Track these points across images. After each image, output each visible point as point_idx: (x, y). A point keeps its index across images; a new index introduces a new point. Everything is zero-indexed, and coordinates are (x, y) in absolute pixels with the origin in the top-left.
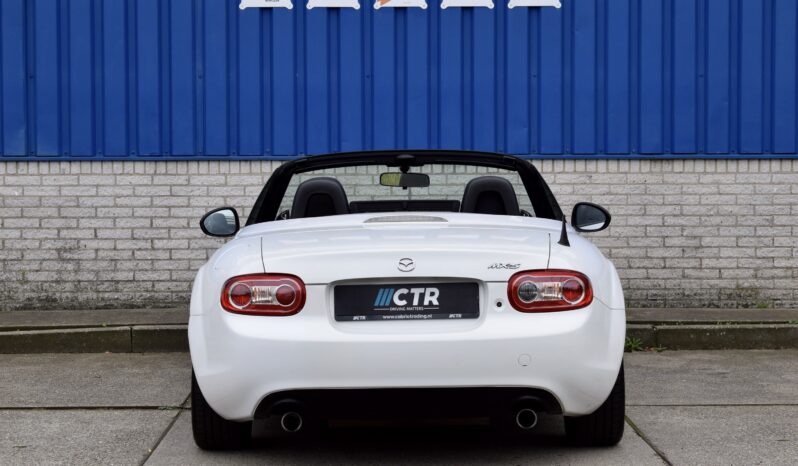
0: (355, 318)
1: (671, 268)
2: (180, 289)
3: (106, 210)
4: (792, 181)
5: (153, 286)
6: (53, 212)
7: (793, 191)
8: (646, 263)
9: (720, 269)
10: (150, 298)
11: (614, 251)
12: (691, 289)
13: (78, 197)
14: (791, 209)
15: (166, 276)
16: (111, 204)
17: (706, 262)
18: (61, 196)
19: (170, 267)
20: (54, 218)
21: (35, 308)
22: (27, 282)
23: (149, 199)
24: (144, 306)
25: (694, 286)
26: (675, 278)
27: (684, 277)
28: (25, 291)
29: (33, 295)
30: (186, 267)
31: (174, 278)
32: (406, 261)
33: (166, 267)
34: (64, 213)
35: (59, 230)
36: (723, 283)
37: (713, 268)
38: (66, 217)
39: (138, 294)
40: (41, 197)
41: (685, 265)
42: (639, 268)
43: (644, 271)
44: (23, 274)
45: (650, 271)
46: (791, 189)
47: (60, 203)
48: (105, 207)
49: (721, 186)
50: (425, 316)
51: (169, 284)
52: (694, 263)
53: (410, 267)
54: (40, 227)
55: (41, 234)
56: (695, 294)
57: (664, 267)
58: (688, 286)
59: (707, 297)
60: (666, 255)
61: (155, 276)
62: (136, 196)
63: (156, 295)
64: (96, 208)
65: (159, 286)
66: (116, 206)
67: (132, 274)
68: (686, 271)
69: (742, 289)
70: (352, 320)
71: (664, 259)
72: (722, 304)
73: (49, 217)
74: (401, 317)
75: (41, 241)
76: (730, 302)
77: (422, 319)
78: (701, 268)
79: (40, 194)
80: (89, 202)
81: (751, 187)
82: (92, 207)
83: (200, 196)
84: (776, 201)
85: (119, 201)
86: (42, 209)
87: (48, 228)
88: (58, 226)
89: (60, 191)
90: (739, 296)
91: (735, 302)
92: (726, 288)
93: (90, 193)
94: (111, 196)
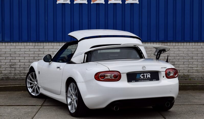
0: (132, 81)
3: (23, 55)
4: (197, 48)
6: (9, 55)
7: (198, 50)
9: (179, 70)
13: (15, 51)
14: (197, 55)
16: (24, 53)
18: (11, 51)
20: (9, 57)
21: (4, 80)
22: (2, 73)
23: (34, 52)
28: (1, 75)
29: (4, 76)
32: (144, 67)
34: (12, 55)
38: (12, 57)
40: (6, 51)
44: (1, 71)
47: (10, 53)
48: (22, 54)
49: (179, 49)
50: (148, 80)
53: (145, 68)
54: (5, 59)
55: (6, 61)
62: (30, 51)
64: (20, 54)
66: (25, 54)
69: (185, 75)
70: (132, 82)
72: (180, 79)
73: (8, 57)
74: (143, 81)
75: (6, 63)
77: (147, 81)
79: (5, 51)
80: (18, 53)
82: (19, 54)
83: (46, 51)
84: (194, 53)
85: (26, 53)
86: (6, 55)
87: (7, 59)
88: (10, 59)
89: (11, 50)
90: (184, 77)
91: (183, 79)
92: (181, 75)
93: (18, 51)
94: (24, 51)
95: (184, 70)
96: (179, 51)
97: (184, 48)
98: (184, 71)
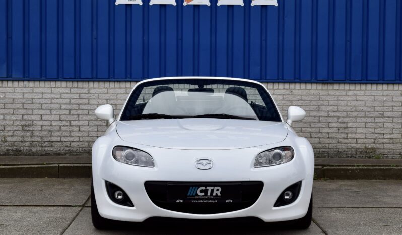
1: (332, 138)
2: (84, 146)
3: (47, 105)
4: (393, 95)
5: (70, 144)
6: (20, 106)
7: (394, 100)
8: (319, 135)
9: (357, 139)
10: (69, 150)
11: (303, 129)
12: (342, 149)
13: (32, 99)
14: (393, 109)
15: (77, 139)
16: (49, 102)
17: (349, 135)
18: (24, 98)
19: (79, 135)
20: (20, 109)
21: (10, 155)
22: (6, 141)
23: (69, 100)
24: (66, 154)
25: (343, 147)
26: (334, 143)
27: (338, 142)
28: (5, 146)
29: (10, 148)
30: (87, 135)
31: (81, 140)
33: (77, 135)
34: (26, 107)
35: (23, 115)
36: (358, 146)
37: (353, 138)
38: (26, 109)
39: (62, 148)
40: (14, 99)
41: (339, 136)
42: (316, 137)
43: (318, 139)
44: (5, 137)
45: (321, 139)
46: (393, 98)
47: (24, 101)
48: (46, 104)
49: (357, 97)
51: (78, 143)
52: (343, 135)
54: (13, 114)
55: (14, 117)
56: (344, 151)
57: (329, 138)
58: (340, 147)
59: (349, 153)
60: (329, 131)
61: (71, 139)
62: (62, 99)
63: (72, 149)
64: (42, 104)
65: (73, 144)
66: (52, 103)
67: (59, 138)
68: (340, 139)
69: (368, 149)
71: (328, 133)
72: (357, 156)
73: (18, 109)
75: (13, 121)
76: (361, 156)
78: (347, 138)
79: (13, 97)
80: (38, 101)
81: (373, 97)
82: (40, 104)
83: (94, 99)
84: (386, 105)
85: (54, 101)
86: (14, 105)
87: (17, 114)
88: (22, 113)
89: (23, 95)
90: (366, 152)
91: (364, 155)
92: (359, 148)
93: (39, 97)
94: (49, 98)
95: (366, 138)
96: (357, 101)
97: (367, 96)
98: (365, 140)
